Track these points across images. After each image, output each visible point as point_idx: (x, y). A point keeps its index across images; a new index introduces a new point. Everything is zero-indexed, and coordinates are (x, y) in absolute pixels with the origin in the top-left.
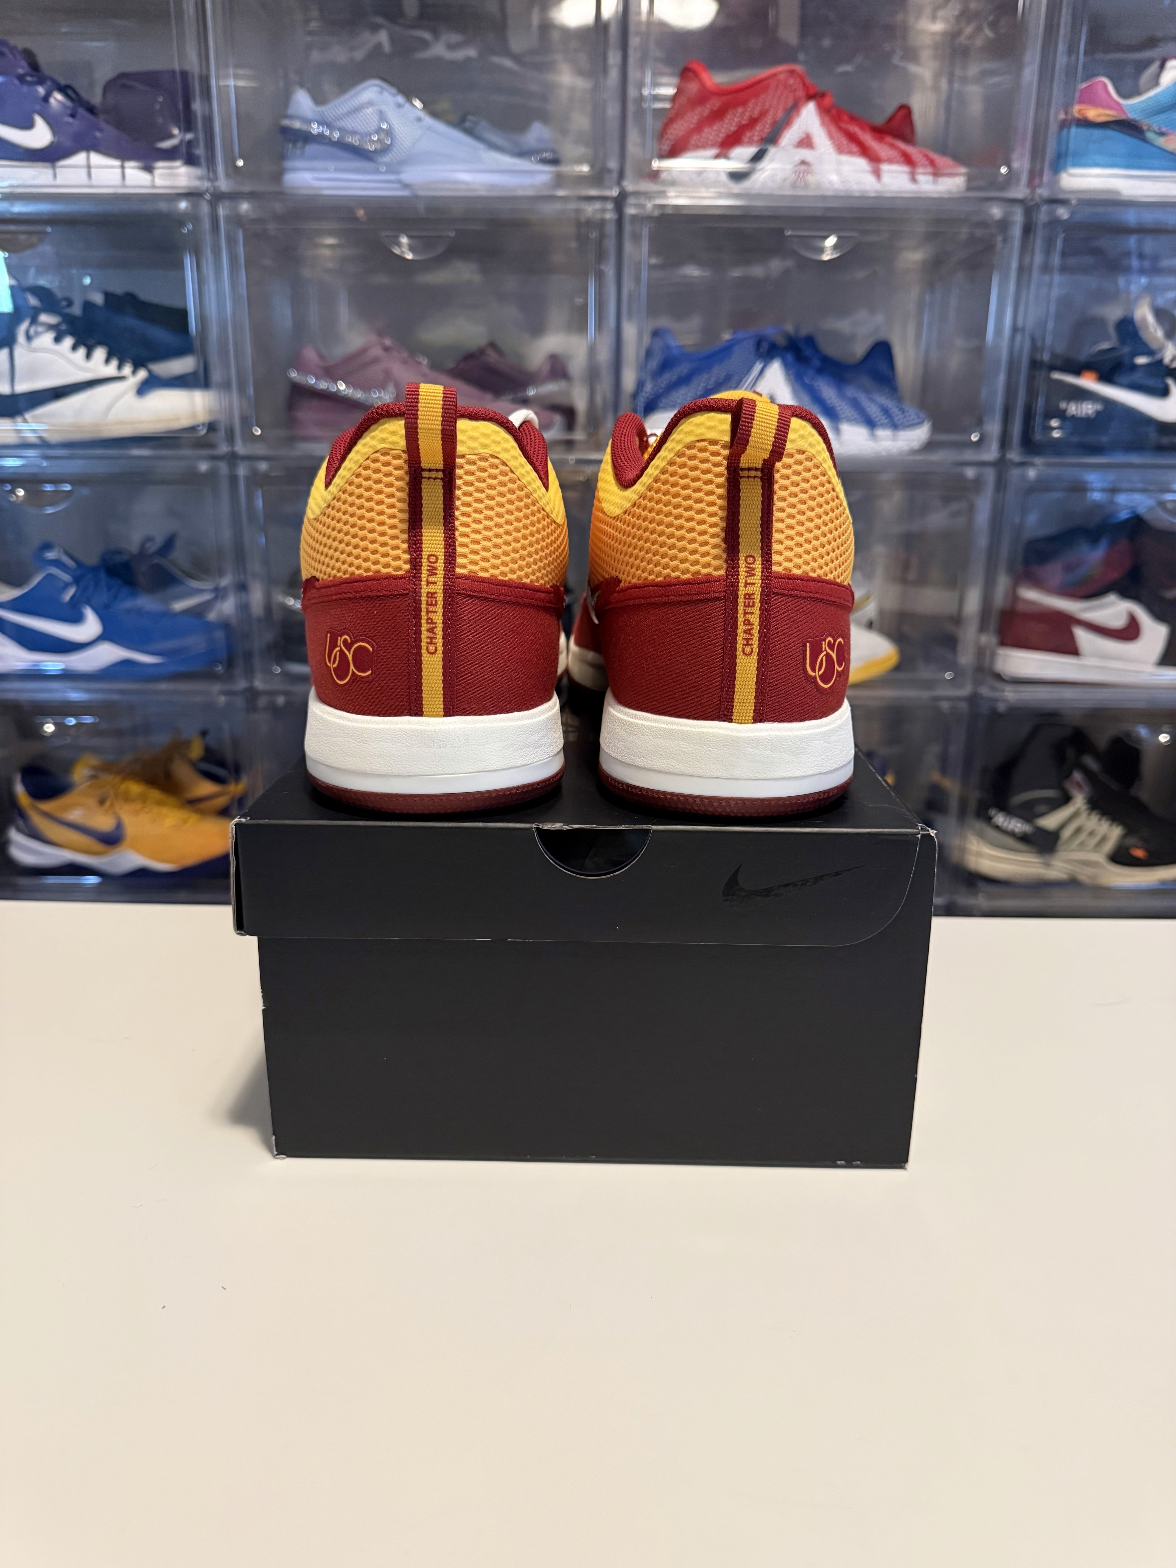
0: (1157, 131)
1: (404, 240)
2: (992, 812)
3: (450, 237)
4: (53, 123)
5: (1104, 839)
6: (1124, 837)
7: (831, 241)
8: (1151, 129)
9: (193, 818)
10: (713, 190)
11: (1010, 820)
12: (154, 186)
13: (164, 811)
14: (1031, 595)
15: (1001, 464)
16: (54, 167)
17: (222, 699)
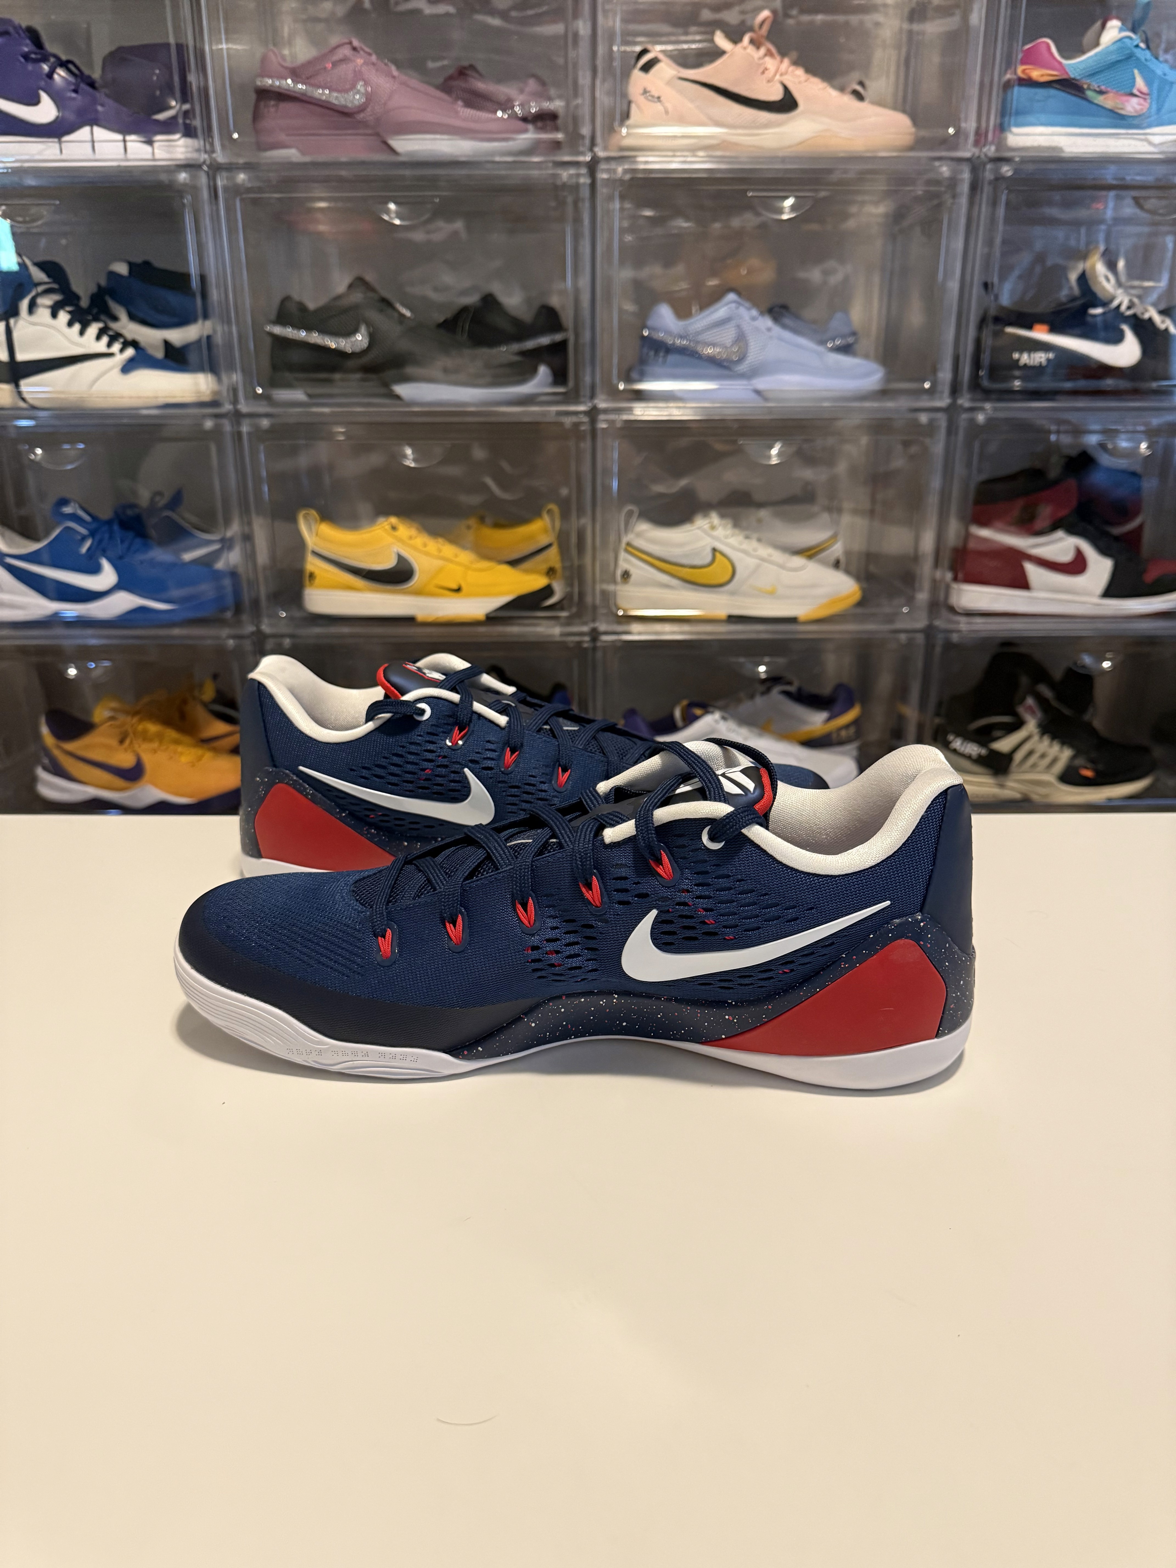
0: (1098, 89)
1: (392, 206)
2: (951, 737)
3: (435, 203)
4: (57, 99)
5: (1055, 761)
6: (1073, 758)
7: (789, 201)
8: (1092, 88)
9: (208, 755)
10: (678, 154)
11: (968, 743)
12: (154, 160)
13: (180, 749)
14: (985, 533)
15: (951, 410)
16: (60, 142)
17: (231, 642)
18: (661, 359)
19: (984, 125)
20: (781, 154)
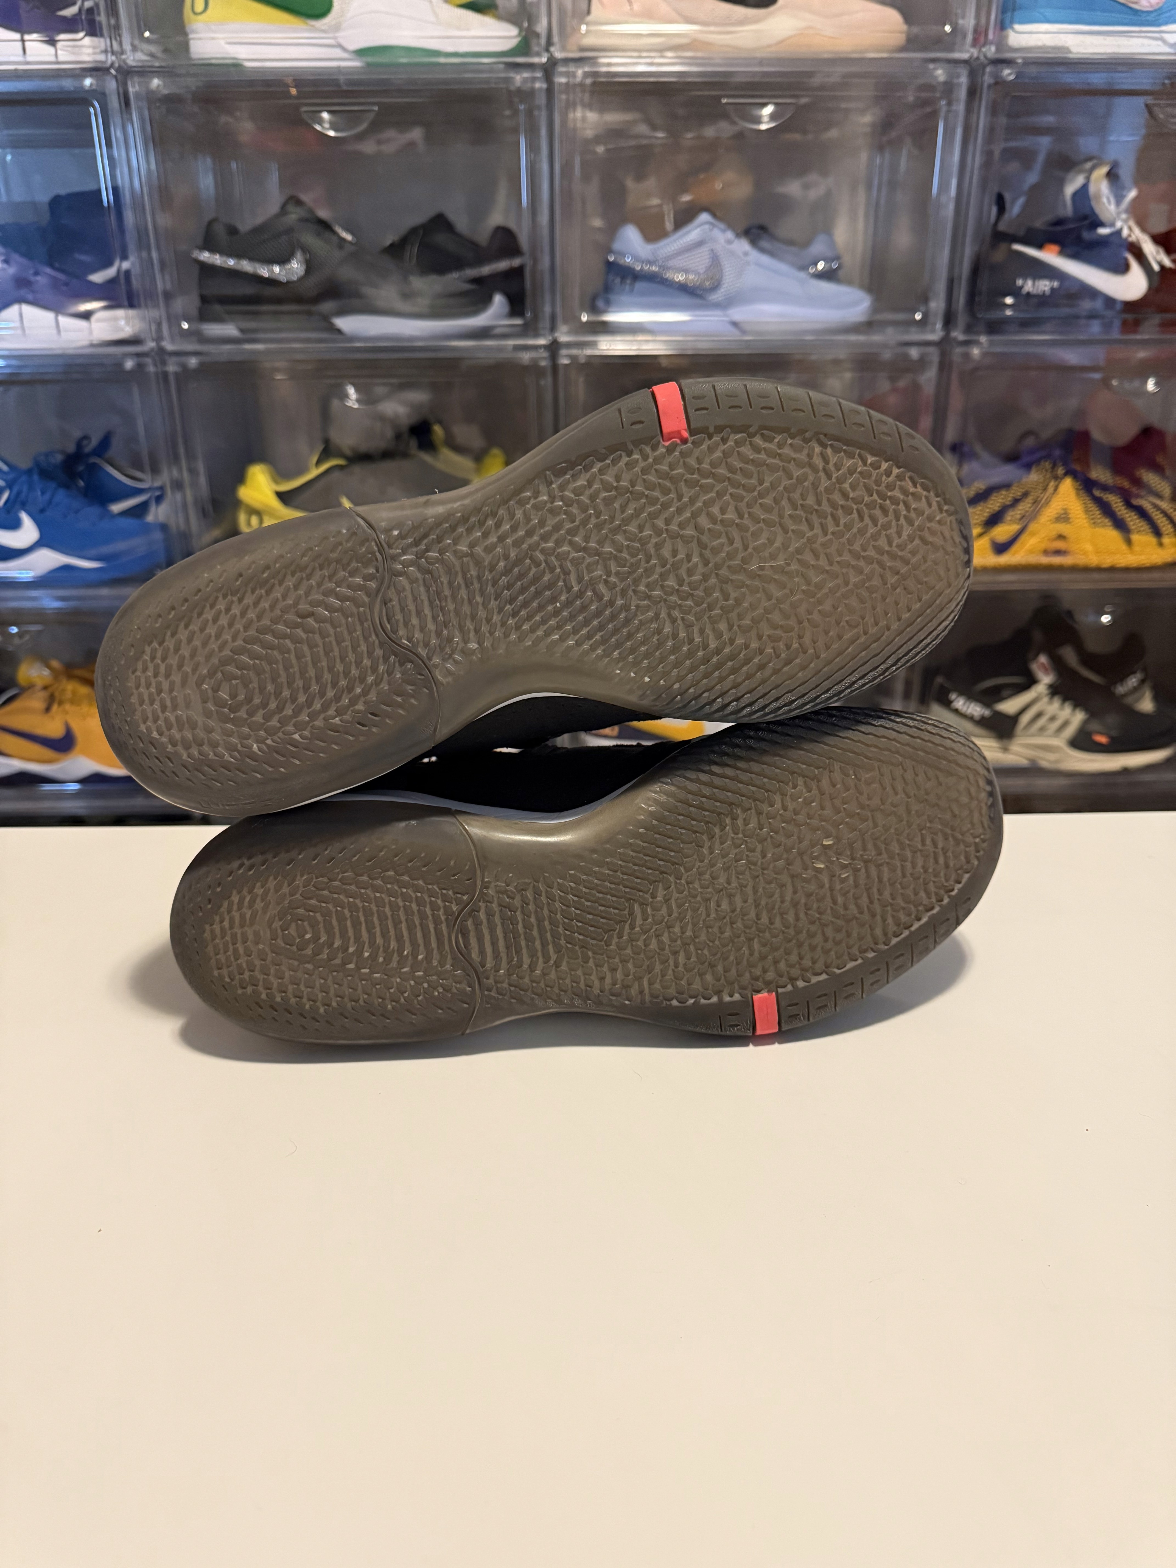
1: (325, 115)
2: (952, 696)
3: (373, 111)
5: (1065, 724)
6: (1086, 722)
7: (768, 110)
10: (645, 54)
11: (969, 704)
12: (58, 61)
15: (945, 344)
18: (627, 287)
19: (983, 21)
20: (758, 55)
